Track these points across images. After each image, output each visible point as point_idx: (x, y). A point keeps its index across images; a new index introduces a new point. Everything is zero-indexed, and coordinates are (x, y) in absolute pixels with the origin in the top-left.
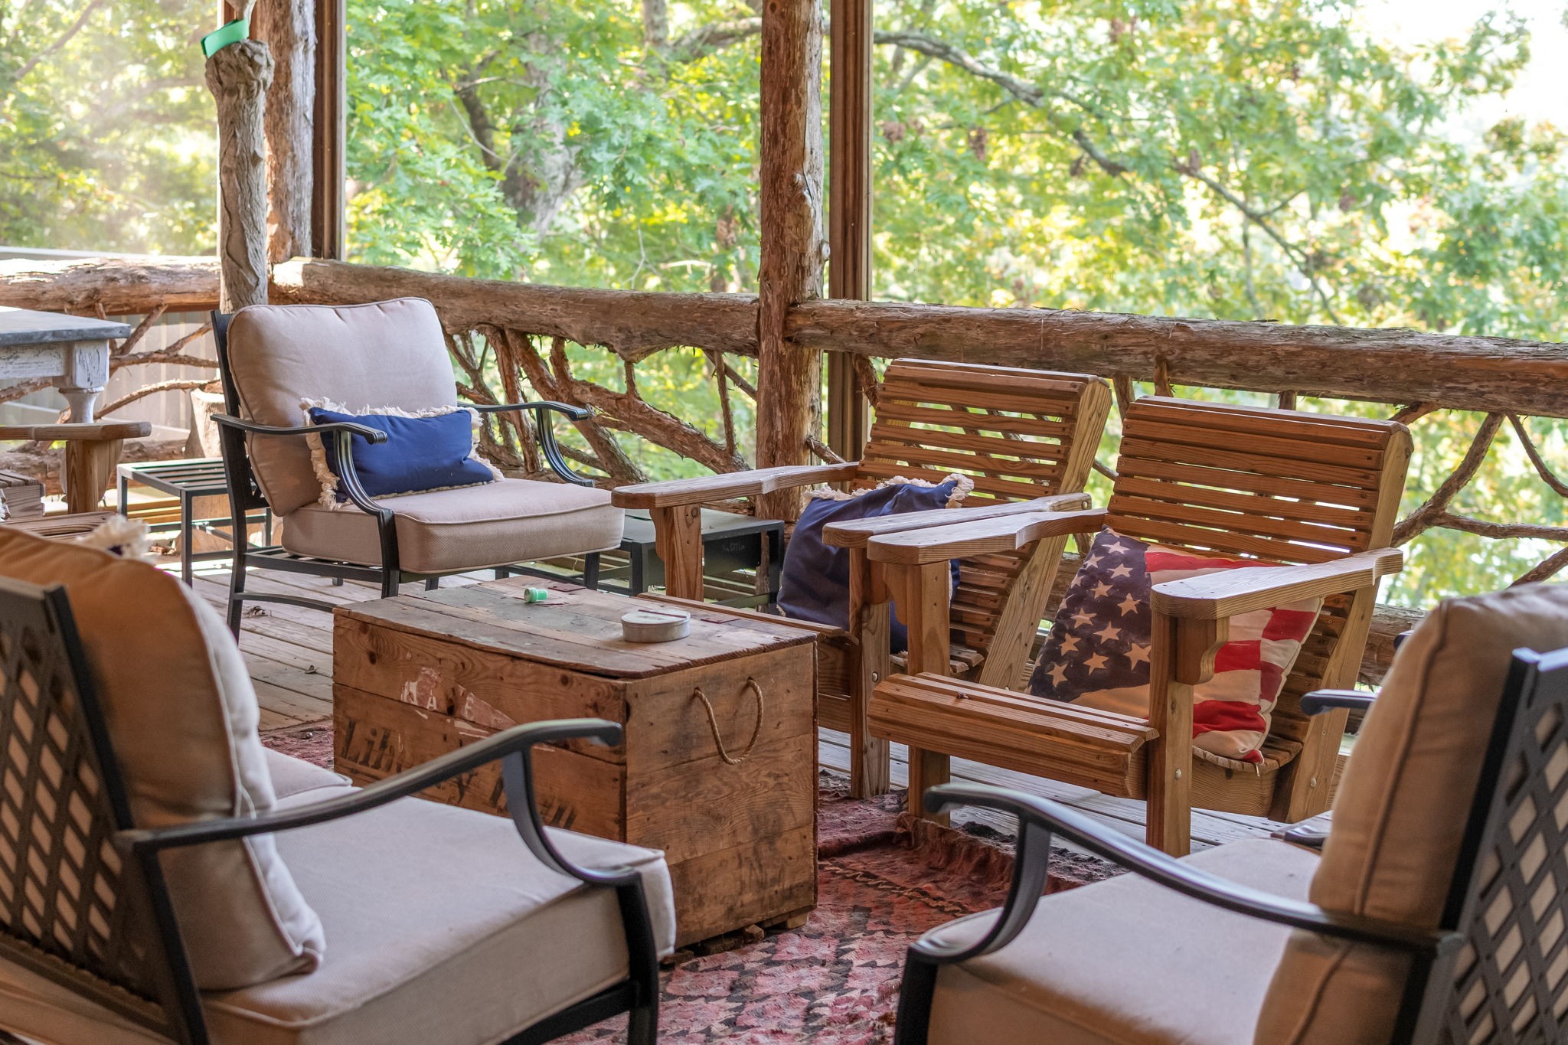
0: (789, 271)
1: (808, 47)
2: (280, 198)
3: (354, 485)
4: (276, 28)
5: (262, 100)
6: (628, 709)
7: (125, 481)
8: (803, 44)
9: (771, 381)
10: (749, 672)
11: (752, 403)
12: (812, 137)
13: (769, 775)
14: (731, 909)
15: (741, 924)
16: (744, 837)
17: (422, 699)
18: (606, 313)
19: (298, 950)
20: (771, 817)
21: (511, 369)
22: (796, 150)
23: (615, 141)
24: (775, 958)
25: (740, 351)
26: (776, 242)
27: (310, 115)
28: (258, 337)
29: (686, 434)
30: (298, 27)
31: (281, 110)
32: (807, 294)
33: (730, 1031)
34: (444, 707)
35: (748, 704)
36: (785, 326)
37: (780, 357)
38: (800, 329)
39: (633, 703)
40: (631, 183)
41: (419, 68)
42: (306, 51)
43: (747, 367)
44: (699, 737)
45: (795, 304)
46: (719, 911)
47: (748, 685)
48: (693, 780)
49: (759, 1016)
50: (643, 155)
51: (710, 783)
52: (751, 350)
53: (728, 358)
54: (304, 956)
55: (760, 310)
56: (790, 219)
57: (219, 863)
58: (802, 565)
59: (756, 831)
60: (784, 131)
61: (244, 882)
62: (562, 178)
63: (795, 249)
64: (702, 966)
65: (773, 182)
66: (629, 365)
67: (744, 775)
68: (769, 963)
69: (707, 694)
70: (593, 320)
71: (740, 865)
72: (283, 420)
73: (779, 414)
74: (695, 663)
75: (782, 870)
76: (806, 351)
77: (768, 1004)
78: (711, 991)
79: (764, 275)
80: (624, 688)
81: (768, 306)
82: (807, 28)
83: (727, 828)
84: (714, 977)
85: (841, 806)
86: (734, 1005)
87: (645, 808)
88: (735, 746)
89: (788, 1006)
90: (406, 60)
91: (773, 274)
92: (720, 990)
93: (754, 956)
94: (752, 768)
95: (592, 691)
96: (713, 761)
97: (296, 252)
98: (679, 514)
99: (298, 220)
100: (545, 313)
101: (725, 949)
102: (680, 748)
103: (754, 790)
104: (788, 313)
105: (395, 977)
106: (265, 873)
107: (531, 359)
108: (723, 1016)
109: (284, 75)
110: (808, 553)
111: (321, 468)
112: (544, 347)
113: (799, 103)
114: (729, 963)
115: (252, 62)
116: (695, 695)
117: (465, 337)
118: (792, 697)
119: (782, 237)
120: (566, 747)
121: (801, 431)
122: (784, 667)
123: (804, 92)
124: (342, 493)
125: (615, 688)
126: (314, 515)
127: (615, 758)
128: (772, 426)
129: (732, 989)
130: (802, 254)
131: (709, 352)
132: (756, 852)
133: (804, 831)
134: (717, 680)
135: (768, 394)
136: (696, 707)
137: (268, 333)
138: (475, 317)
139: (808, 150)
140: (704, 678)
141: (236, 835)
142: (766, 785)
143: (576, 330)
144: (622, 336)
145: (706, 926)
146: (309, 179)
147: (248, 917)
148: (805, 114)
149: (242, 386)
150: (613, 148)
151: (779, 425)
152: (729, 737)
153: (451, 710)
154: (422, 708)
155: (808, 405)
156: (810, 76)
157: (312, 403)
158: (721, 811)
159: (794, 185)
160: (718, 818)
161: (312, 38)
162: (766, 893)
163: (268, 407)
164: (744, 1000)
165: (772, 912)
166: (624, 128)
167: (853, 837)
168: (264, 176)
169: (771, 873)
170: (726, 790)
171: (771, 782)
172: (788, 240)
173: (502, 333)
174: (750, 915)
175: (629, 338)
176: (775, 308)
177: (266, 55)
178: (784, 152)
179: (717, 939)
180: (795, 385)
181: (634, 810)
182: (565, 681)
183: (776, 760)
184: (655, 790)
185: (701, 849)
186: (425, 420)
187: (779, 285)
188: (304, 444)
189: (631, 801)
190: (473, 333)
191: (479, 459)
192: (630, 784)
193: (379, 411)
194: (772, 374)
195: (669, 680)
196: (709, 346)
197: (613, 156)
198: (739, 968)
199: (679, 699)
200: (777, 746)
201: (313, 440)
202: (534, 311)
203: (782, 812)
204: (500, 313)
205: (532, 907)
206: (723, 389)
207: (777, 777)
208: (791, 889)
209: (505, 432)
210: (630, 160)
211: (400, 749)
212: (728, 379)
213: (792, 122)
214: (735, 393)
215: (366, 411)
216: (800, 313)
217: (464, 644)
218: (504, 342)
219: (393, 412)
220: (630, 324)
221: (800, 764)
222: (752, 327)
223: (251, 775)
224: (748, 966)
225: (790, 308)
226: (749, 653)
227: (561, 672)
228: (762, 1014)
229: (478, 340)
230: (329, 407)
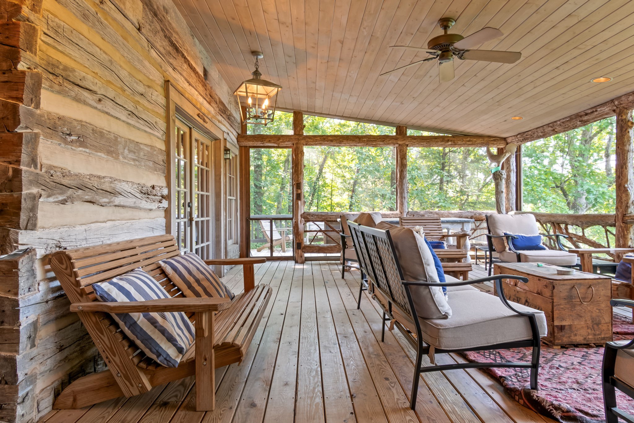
0: (624, 207)
1: (629, 156)
2: (508, 199)
3: (512, 247)
4: (507, 168)
5: (504, 181)
6: (554, 287)
7: (476, 249)
8: (627, 155)
9: (619, 232)
10: (590, 284)
11: (614, 237)
12: (630, 176)
13: (597, 309)
14: (585, 339)
15: (588, 343)
16: (589, 322)
17: (510, 282)
18: (577, 218)
19: (444, 314)
20: (598, 319)
21: (555, 231)
22: (625, 179)
23: (594, 193)
24: (598, 352)
25: (611, 226)
26: (620, 201)
27: (515, 184)
28: (494, 219)
29: (597, 244)
30: (512, 168)
31: (509, 184)
32: (629, 212)
33: (579, 365)
34: (514, 284)
35: (590, 291)
36: (623, 219)
37: (621, 227)
38: (627, 220)
39: (555, 286)
40: (599, 202)
41: (547, 181)
42: (514, 172)
43: (613, 230)
44: (575, 297)
45: (625, 214)
46: (582, 338)
47: (590, 287)
48: (573, 306)
49: (588, 363)
50: (602, 196)
51: (578, 308)
52: (614, 225)
53: (609, 228)
54: (444, 315)
55: (616, 216)
56: (624, 195)
57: (424, 291)
58: (621, 269)
59: (593, 322)
60: (622, 175)
61: (429, 296)
62: (585, 205)
63: (625, 202)
64: (576, 350)
65: (619, 187)
66: (583, 230)
67: (589, 308)
68: (595, 353)
69: (577, 287)
70: (574, 220)
71: (588, 329)
72: (498, 234)
73: (621, 239)
74: (574, 279)
75: (601, 332)
76: (629, 225)
77: (592, 361)
78: (577, 355)
79: (617, 208)
80: (553, 282)
81: (618, 215)
82: (628, 151)
83: (584, 319)
84: (579, 353)
85: (629, 325)
86: (582, 360)
87: (559, 310)
88: (586, 300)
89: (598, 363)
90: (544, 179)
91: (619, 208)
92: (580, 356)
93: (592, 351)
94: (591, 306)
95: (545, 283)
96: (580, 303)
97: (512, 210)
98: (586, 256)
99: (512, 204)
100: (563, 219)
101: (583, 347)
102: (569, 298)
103: (592, 312)
104: (623, 217)
105: (464, 324)
106: (434, 295)
107: (560, 228)
108: (578, 361)
109: (508, 177)
110: (623, 267)
111: (506, 244)
112: (563, 226)
113: (626, 168)
114: (584, 351)
115: (501, 174)
116: (573, 287)
117: (546, 225)
118: (604, 291)
119: (622, 199)
120: (540, 294)
121: (627, 244)
122: (601, 284)
123: (628, 166)
124: (510, 249)
125: (550, 282)
126: (504, 253)
127: (551, 298)
128: (619, 242)
129: (583, 356)
130: (627, 203)
131: (603, 226)
132: (593, 326)
133: (608, 324)
134: (580, 284)
135: (618, 235)
136: (574, 289)
137: (496, 219)
138: (547, 220)
139: (629, 179)
140: (576, 283)
141: (428, 285)
142: (596, 311)
143: (570, 222)
144: (581, 223)
145: (577, 341)
146: (515, 196)
147: (431, 304)
148: (628, 171)
149: (491, 229)
150: (594, 195)
151: (621, 242)
152: (584, 298)
153: (516, 285)
154: (510, 284)
155: (630, 238)
156: (629, 162)
157: (505, 232)
158: (582, 315)
159: (625, 187)
160: (581, 317)
161: (515, 170)
162: (596, 337)
163: (496, 232)
164: (585, 359)
165: (598, 342)
166: (597, 191)
167: (629, 331)
168: (504, 195)
169: (597, 333)
170: (583, 311)
171: (598, 311)
172: (623, 200)
173: (554, 223)
174: (591, 341)
175: (583, 223)
176: (620, 216)
177: (504, 172)
178: (622, 180)
179: (581, 344)
180: (626, 233)
181: (556, 310)
182: (539, 280)
183: (599, 306)
184: (562, 307)
185: (576, 323)
186: (530, 237)
187: (621, 210)
188: (503, 239)
189: (555, 308)
190: (548, 224)
191: (543, 245)
192: (555, 304)
193: (520, 234)
194: (619, 230)
195: (566, 282)
196: (603, 225)
197: (594, 196)
198: (587, 353)
199: (569, 287)
200: (599, 303)
201: (504, 238)
202: (560, 219)
203: (601, 319)
204: (553, 219)
205: (504, 316)
206: (607, 234)
207: (599, 310)
208: (604, 337)
209: (554, 243)
210: (598, 197)
211: (506, 292)
212: (608, 232)
213: (624, 173)
214: (610, 236)
215: (517, 234)
216: (627, 216)
217: (518, 271)
218: (554, 225)
219: (523, 235)
220: (583, 220)
221: (607, 308)
222: (614, 220)
223: (430, 274)
224: (589, 352)
225: (624, 216)
226: (590, 279)
227: (538, 278)
228: (590, 363)
229: (549, 225)
230: (508, 233)
